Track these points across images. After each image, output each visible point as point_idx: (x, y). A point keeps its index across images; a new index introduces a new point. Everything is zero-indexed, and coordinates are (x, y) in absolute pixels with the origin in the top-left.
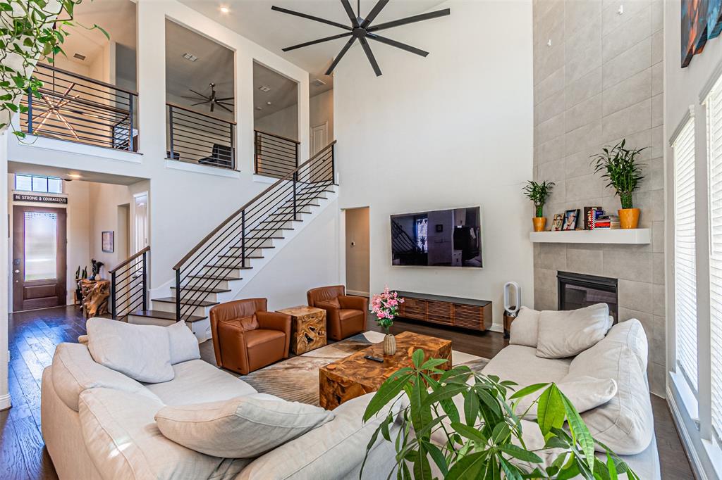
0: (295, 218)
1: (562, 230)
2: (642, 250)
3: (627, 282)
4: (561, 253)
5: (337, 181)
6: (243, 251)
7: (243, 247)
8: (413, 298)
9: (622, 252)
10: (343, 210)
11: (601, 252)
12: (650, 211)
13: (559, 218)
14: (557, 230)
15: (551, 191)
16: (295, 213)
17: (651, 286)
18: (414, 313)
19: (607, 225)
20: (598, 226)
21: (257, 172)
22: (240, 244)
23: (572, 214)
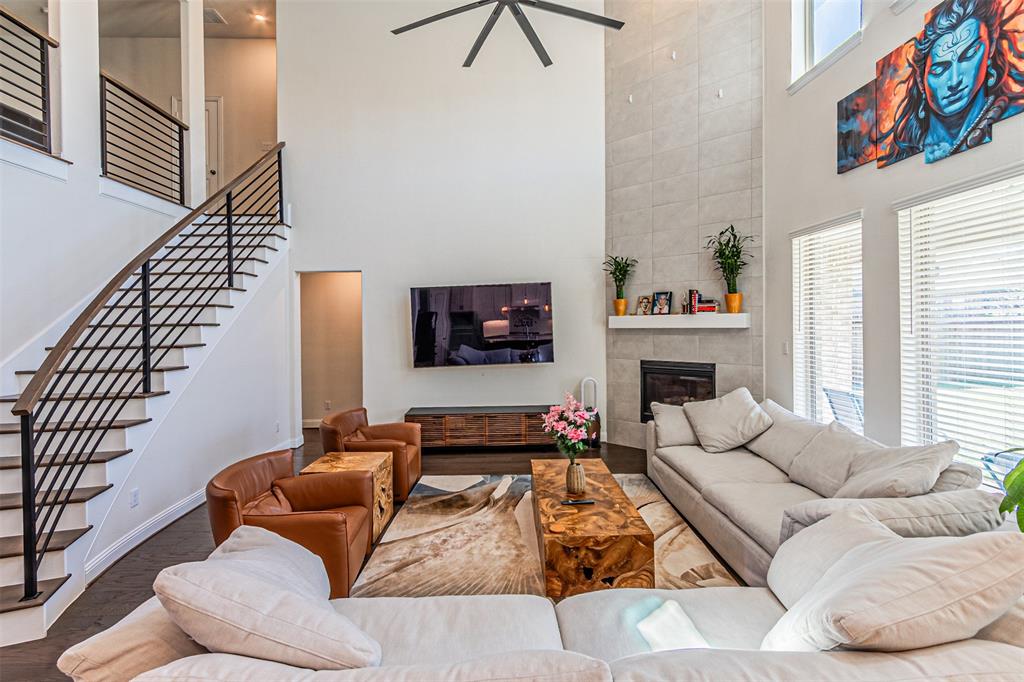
0: (231, 284)
1: (653, 314)
2: (741, 334)
3: (725, 366)
4: (646, 340)
5: (288, 219)
6: (147, 356)
7: (146, 347)
8: (462, 415)
9: (721, 337)
10: (297, 272)
11: (697, 337)
12: (749, 297)
13: (645, 301)
14: (645, 314)
15: (634, 269)
16: (231, 273)
17: (750, 368)
18: (465, 437)
19: (712, 309)
20: (701, 310)
21: (105, 173)
22: (138, 342)
23: (663, 297)
